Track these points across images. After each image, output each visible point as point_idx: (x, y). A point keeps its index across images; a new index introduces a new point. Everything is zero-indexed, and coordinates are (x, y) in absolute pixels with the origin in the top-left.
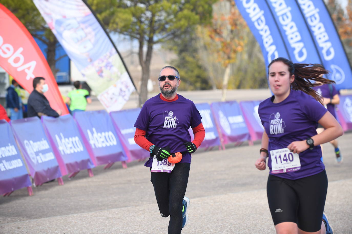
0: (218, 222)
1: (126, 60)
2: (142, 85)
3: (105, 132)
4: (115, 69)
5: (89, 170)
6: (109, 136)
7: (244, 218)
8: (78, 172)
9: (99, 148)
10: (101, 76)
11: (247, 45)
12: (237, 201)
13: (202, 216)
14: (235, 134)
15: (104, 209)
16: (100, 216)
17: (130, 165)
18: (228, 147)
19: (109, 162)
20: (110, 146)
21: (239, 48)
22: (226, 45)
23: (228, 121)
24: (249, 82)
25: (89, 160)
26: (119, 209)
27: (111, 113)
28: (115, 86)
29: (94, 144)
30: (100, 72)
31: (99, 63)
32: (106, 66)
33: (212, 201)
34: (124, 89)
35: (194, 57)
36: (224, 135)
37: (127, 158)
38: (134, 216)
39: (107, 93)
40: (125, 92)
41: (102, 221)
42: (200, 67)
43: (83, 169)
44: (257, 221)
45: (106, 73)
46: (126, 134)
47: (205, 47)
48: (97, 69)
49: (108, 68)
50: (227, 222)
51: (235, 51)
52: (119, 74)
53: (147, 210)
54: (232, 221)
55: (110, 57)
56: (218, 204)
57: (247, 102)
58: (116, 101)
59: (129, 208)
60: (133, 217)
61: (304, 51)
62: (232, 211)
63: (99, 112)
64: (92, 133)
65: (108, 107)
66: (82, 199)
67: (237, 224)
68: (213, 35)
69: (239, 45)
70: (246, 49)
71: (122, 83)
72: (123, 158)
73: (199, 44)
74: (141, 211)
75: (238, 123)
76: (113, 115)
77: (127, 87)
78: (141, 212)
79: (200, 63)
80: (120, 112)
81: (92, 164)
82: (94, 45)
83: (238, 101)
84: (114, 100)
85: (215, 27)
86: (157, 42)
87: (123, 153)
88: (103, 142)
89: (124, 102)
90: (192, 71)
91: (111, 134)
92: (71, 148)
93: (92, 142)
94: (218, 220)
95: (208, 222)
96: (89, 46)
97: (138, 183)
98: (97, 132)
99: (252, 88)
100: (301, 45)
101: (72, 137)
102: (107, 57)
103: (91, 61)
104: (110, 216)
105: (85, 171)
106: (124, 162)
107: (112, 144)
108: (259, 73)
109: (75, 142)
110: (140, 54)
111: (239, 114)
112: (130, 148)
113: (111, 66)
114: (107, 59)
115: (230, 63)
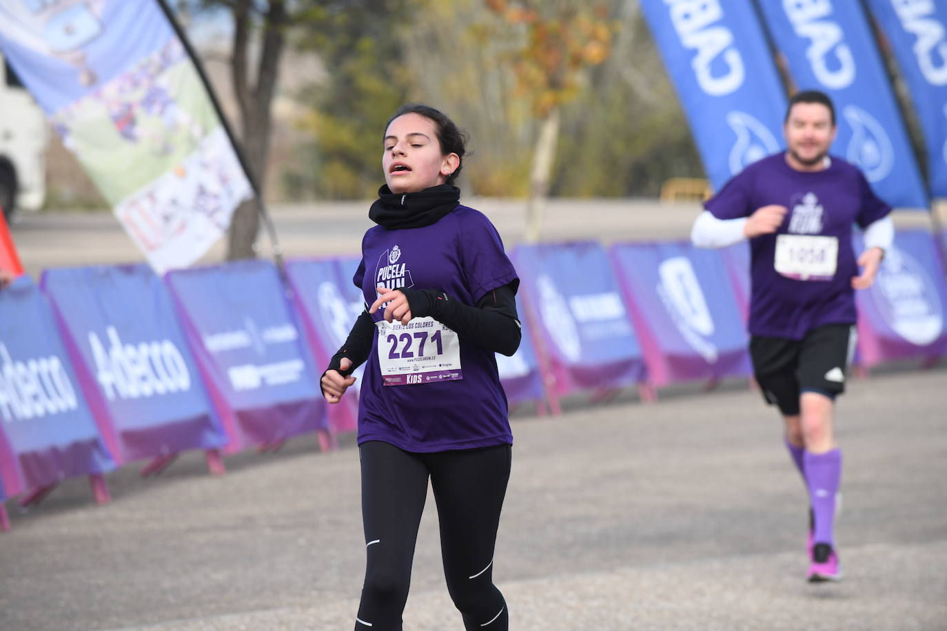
3: (149, 341)
4: (180, 113)
5: (96, 479)
6: (162, 358)
8: (55, 484)
9: (131, 400)
10: (128, 136)
12: (659, 596)
14: (596, 359)
15: (193, 616)
17: (235, 464)
18: (569, 407)
19: (162, 449)
20: (169, 394)
21: (594, 51)
23: (570, 311)
24: (592, 173)
25: (95, 444)
27: (169, 276)
28: (182, 174)
29: (114, 387)
30: (125, 123)
31: (121, 90)
32: (148, 102)
33: (571, 594)
34: (213, 186)
35: (386, 77)
36: (556, 363)
37: (225, 440)
39: (151, 197)
40: (216, 197)
43: (75, 473)
45: (148, 125)
46: (223, 353)
48: (116, 109)
49: (156, 108)
51: (578, 61)
52: (197, 132)
55: (161, 69)
56: (595, 603)
57: (636, 245)
58: (183, 227)
59: (281, 612)
63: (128, 269)
64: (107, 345)
65: (152, 248)
66: (101, 582)
71: (207, 165)
72: (212, 439)
74: (329, 623)
75: (607, 322)
76: (180, 284)
77: (224, 181)
81: (107, 456)
82: (103, 26)
83: (606, 242)
84: (175, 224)
87: (214, 420)
88: (144, 378)
89: (215, 234)
91: (168, 348)
92: (35, 397)
93: (105, 378)
96: (85, 25)
98: (125, 341)
101: (37, 359)
102: (152, 70)
103: (93, 80)
105: (80, 485)
106: (214, 453)
107: (172, 386)
108: (630, 140)
109: (50, 375)
110: (237, 62)
111: (608, 289)
112: (237, 404)
113: (166, 103)
114: (152, 77)
115: (556, 104)
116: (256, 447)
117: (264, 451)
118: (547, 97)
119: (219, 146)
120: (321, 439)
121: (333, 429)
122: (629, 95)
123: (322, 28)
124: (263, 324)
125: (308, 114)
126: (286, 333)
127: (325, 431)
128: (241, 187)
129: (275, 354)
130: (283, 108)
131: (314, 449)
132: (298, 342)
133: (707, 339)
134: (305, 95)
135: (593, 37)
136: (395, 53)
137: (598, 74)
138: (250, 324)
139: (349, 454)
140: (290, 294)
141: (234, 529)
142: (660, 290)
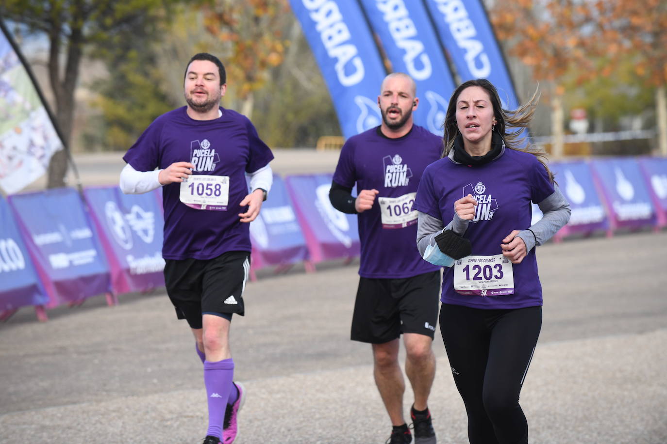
0: (291, 434)
4: (18, 96)
6: (7, 250)
7: (345, 425)
12: (317, 391)
13: (251, 421)
14: (278, 246)
16: (24, 423)
17: (54, 314)
18: (262, 276)
19: (8, 306)
21: (274, 58)
22: (244, 50)
26: (62, 409)
27: (10, 198)
28: (19, 131)
33: (263, 390)
34: (39, 141)
35: (146, 74)
37: (47, 300)
38: (101, 423)
40: (41, 148)
41: (32, 433)
42: (162, 97)
44: (374, 431)
46: (45, 246)
50: (309, 433)
51: (263, 64)
52: (28, 107)
53: (127, 410)
54: (320, 431)
55: (4, 70)
56: (278, 396)
57: (302, 177)
59: (84, 405)
60: (98, 425)
62: (313, 410)
67: (334, 438)
68: (216, 26)
71: (33, 128)
72: (39, 299)
74: (114, 411)
75: (284, 223)
77: (45, 138)
78: (114, 414)
80: (32, 195)
83: (284, 175)
85: (218, 9)
87: (40, 287)
91: (11, 244)
94: (289, 430)
95: (270, 435)
97: (84, 353)
100: (418, 46)
104: (47, 423)
106: (41, 308)
107: (14, 266)
108: (297, 112)
110: (52, 66)
111: (285, 204)
112: (55, 277)
113: (8, 89)
115: (251, 90)
116: (67, 304)
117: (72, 306)
118: (246, 87)
119: (41, 117)
120: (108, 298)
121: (115, 292)
122: (296, 85)
123: (106, 45)
124: (70, 228)
125: (97, 98)
126: (85, 233)
127: (110, 293)
128: (56, 143)
129: (78, 246)
130: (81, 94)
131: (104, 305)
132: (93, 239)
133: (345, 233)
134: (95, 86)
135: (273, 50)
136: (151, 60)
137: (277, 73)
138: (62, 228)
139: (125, 307)
140: (87, 209)
141: (54, 354)
142: (317, 203)
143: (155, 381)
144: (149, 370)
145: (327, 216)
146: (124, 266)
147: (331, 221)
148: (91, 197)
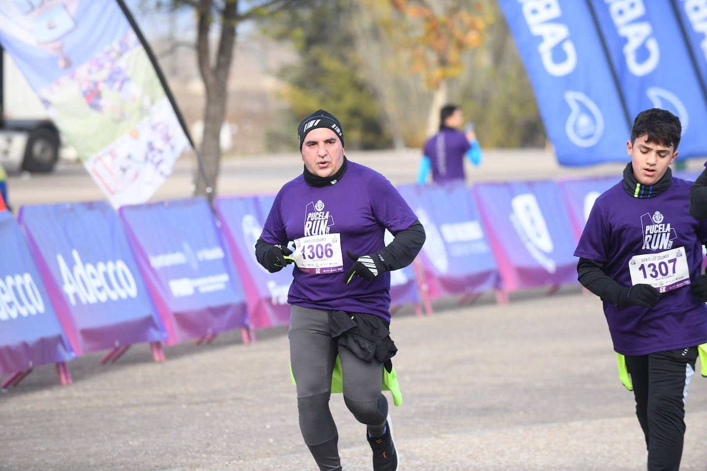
1: (163, 63)
2: (206, 132)
3: (105, 261)
4: (134, 89)
5: (61, 366)
6: (115, 274)
8: (29, 371)
9: (89, 304)
10: (96, 107)
11: (490, 28)
12: (469, 456)
14: (461, 272)
17: (173, 354)
18: (439, 308)
19: (117, 344)
20: (120, 300)
21: (472, 38)
22: (435, 28)
23: (441, 235)
24: (494, 129)
25: (59, 339)
27: (121, 209)
28: (135, 135)
29: (76, 295)
30: (93, 97)
31: (90, 72)
32: (111, 79)
34: (159, 143)
35: (343, 59)
36: (429, 275)
37: (165, 335)
39: (113, 154)
40: (161, 152)
42: (359, 87)
43: (43, 362)
45: (109, 97)
46: (164, 268)
47: (375, 32)
48: (85, 87)
49: (117, 85)
51: (461, 45)
52: (147, 102)
55: (120, 54)
57: (493, 185)
58: (136, 176)
61: (653, 46)
63: (90, 206)
64: (71, 264)
65: (112, 193)
69: (472, 27)
70: (488, 38)
71: (154, 127)
72: (155, 335)
73: (359, 24)
75: (468, 242)
76: (128, 214)
77: (167, 138)
79: (362, 75)
80: (149, 206)
81: (70, 349)
82: (76, 23)
84: (130, 173)
86: (249, 16)
87: (156, 319)
88: (100, 289)
89: (160, 180)
90: (338, 98)
91: (121, 266)
92: (10, 304)
93: (68, 289)
96: (64, 22)
97: (197, 404)
98: (85, 262)
99: (503, 145)
100: (644, 29)
101: (13, 275)
102: (113, 55)
103: (69, 64)
105: (50, 368)
106: (157, 345)
107: (124, 295)
108: (523, 105)
109: (23, 287)
110: (201, 46)
111: (471, 219)
112: (174, 308)
113: (125, 80)
114: (113, 61)
115: (444, 77)
116: (194, 340)
117: (199, 343)
118: (437, 73)
120: (244, 334)
121: (251, 325)
124: (196, 247)
126: (216, 253)
127: (247, 328)
129: (207, 269)
131: (239, 342)
132: (225, 260)
133: (548, 255)
134: (283, 73)
138: (186, 246)
139: (264, 345)
140: (219, 224)
141: (159, 404)
142: (512, 218)
143: (271, 440)
144: (268, 426)
145: (525, 233)
146: (263, 294)
147: (529, 240)
148: (223, 209)
